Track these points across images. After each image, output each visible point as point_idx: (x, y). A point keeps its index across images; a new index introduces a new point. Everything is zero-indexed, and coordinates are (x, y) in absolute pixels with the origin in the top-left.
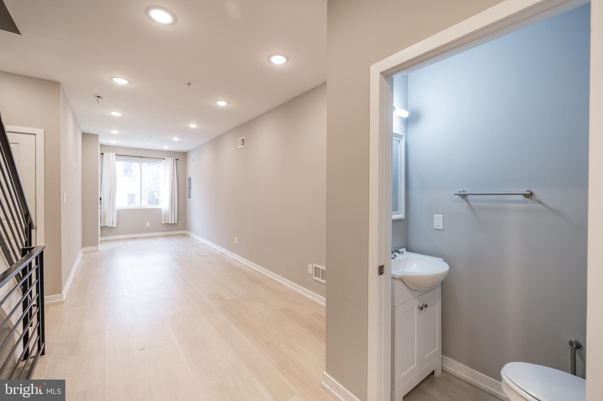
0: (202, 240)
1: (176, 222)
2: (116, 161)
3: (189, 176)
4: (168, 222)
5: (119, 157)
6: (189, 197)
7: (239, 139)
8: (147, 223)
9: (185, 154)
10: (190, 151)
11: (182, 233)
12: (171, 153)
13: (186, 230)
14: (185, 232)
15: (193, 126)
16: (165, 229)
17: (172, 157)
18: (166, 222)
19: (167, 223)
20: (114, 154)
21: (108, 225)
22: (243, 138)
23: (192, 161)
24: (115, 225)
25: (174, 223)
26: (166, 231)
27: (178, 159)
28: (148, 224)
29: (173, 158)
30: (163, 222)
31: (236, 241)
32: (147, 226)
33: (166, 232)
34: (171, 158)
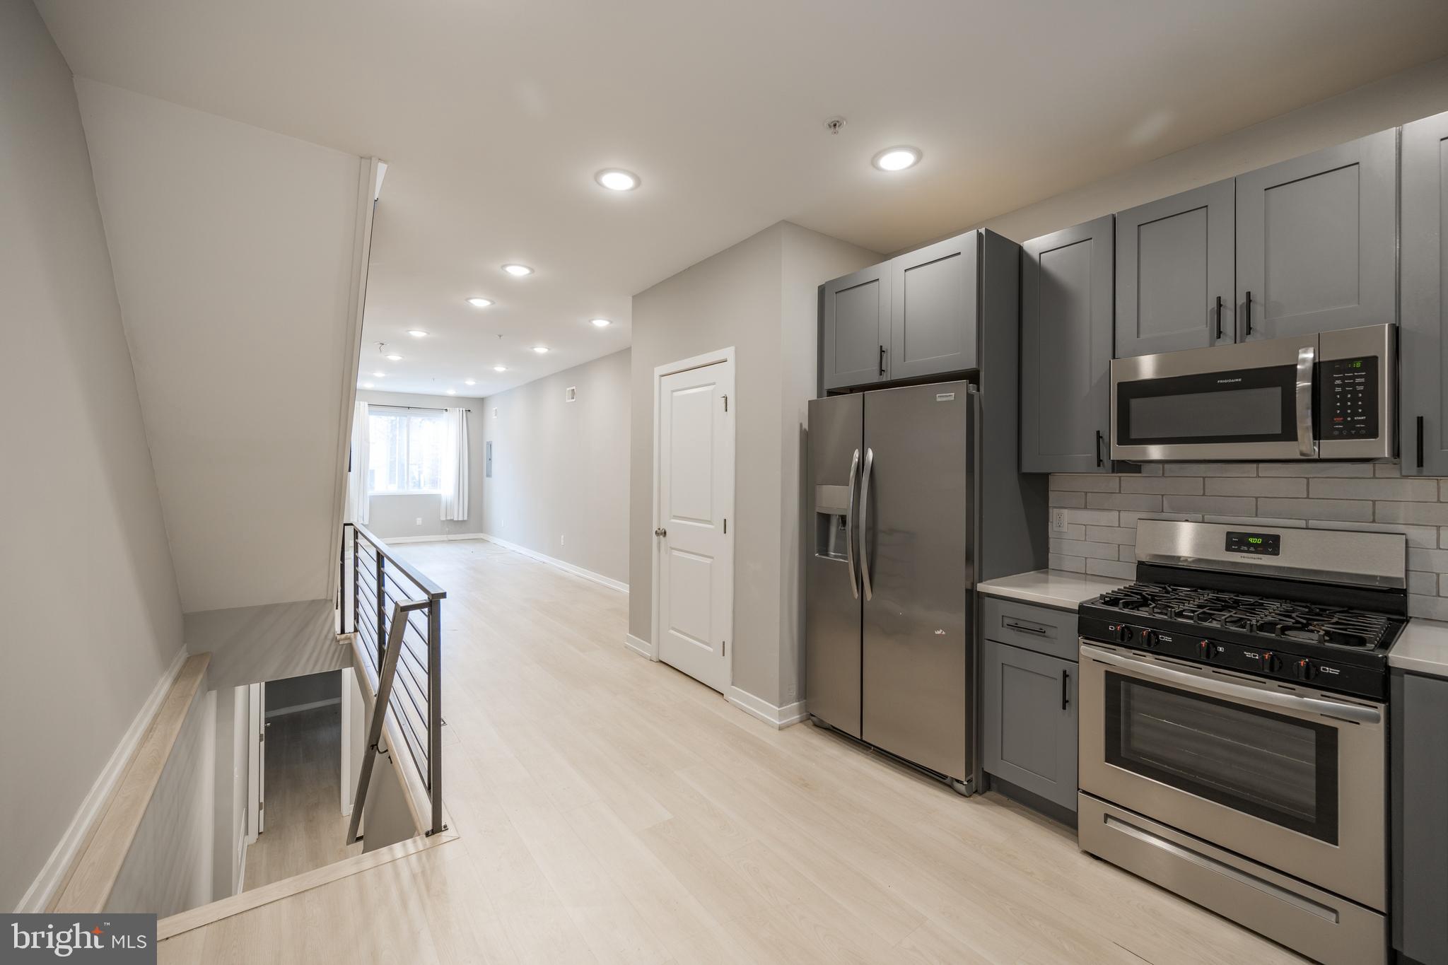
0: (510, 546)
1: (466, 518)
2: (369, 414)
3: (488, 438)
5: (374, 408)
6: (489, 475)
7: (568, 389)
8: (418, 519)
9: (481, 402)
10: (490, 396)
11: (476, 537)
12: (459, 400)
13: (482, 532)
14: (481, 536)
15: (500, 369)
16: (447, 529)
17: (461, 407)
18: (449, 518)
19: (451, 519)
20: (366, 404)
21: (355, 521)
22: (573, 388)
23: (493, 413)
25: (462, 519)
26: (449, 533)
27: (469, 411)
28: (419, 521)
29: (461, 409)
30: (443, 518)
31: (562, 541)
32: (418, 524)
33: (449, 536)
34: (458, 409)
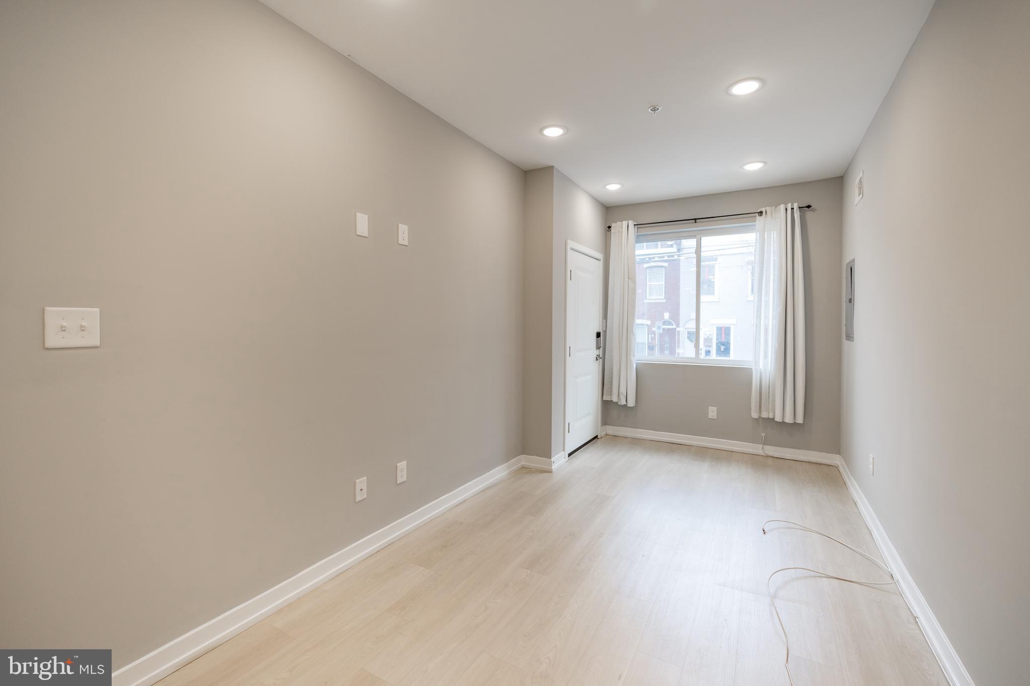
1: (800, 420)
4: (771, 417)
5: (645, 231)
6: (850, 337)
8: (711, 408)
10: (845, 174)
11: (824, 461)
13: (834, 453)
16: (763, 434)
17: (786, 204)
18: (765, 416)
19: (769, 418)
20: (631, 223)
21: (615, 399)
24: (631, 403)
25: (791, 421)
26: (766, 442)
27: (809, 207)
28: (713, 412)
29: (789, 206)
30: (755, 415)
32: (710, 417)
33: (766, 447)
34: (783, 207)
